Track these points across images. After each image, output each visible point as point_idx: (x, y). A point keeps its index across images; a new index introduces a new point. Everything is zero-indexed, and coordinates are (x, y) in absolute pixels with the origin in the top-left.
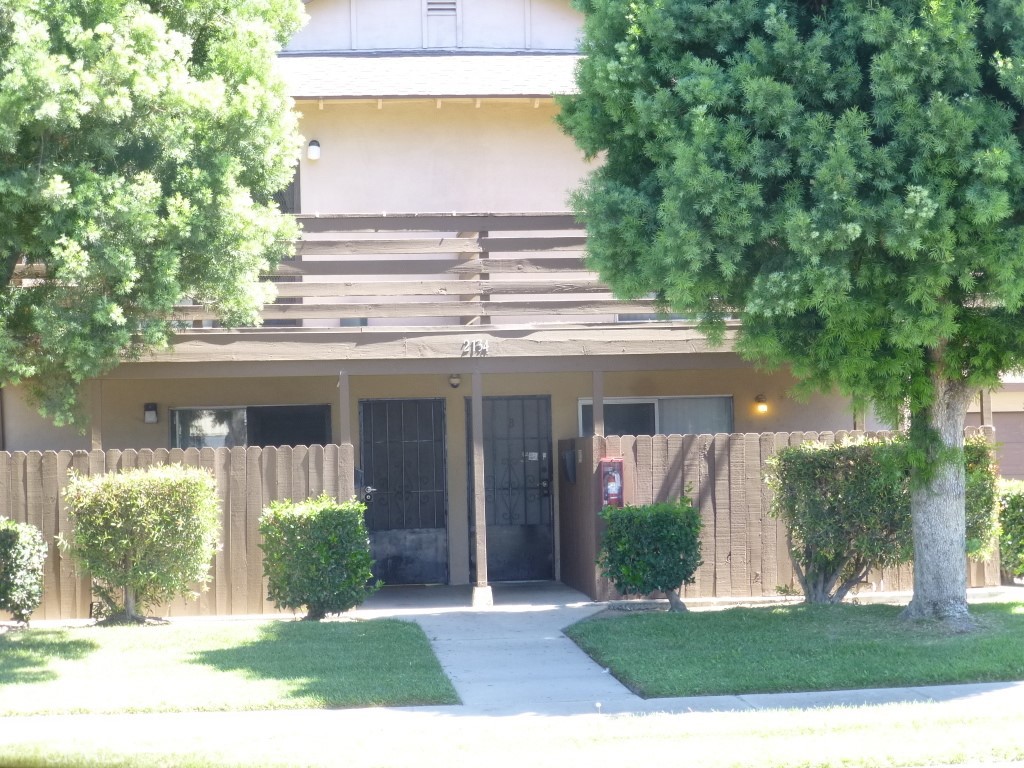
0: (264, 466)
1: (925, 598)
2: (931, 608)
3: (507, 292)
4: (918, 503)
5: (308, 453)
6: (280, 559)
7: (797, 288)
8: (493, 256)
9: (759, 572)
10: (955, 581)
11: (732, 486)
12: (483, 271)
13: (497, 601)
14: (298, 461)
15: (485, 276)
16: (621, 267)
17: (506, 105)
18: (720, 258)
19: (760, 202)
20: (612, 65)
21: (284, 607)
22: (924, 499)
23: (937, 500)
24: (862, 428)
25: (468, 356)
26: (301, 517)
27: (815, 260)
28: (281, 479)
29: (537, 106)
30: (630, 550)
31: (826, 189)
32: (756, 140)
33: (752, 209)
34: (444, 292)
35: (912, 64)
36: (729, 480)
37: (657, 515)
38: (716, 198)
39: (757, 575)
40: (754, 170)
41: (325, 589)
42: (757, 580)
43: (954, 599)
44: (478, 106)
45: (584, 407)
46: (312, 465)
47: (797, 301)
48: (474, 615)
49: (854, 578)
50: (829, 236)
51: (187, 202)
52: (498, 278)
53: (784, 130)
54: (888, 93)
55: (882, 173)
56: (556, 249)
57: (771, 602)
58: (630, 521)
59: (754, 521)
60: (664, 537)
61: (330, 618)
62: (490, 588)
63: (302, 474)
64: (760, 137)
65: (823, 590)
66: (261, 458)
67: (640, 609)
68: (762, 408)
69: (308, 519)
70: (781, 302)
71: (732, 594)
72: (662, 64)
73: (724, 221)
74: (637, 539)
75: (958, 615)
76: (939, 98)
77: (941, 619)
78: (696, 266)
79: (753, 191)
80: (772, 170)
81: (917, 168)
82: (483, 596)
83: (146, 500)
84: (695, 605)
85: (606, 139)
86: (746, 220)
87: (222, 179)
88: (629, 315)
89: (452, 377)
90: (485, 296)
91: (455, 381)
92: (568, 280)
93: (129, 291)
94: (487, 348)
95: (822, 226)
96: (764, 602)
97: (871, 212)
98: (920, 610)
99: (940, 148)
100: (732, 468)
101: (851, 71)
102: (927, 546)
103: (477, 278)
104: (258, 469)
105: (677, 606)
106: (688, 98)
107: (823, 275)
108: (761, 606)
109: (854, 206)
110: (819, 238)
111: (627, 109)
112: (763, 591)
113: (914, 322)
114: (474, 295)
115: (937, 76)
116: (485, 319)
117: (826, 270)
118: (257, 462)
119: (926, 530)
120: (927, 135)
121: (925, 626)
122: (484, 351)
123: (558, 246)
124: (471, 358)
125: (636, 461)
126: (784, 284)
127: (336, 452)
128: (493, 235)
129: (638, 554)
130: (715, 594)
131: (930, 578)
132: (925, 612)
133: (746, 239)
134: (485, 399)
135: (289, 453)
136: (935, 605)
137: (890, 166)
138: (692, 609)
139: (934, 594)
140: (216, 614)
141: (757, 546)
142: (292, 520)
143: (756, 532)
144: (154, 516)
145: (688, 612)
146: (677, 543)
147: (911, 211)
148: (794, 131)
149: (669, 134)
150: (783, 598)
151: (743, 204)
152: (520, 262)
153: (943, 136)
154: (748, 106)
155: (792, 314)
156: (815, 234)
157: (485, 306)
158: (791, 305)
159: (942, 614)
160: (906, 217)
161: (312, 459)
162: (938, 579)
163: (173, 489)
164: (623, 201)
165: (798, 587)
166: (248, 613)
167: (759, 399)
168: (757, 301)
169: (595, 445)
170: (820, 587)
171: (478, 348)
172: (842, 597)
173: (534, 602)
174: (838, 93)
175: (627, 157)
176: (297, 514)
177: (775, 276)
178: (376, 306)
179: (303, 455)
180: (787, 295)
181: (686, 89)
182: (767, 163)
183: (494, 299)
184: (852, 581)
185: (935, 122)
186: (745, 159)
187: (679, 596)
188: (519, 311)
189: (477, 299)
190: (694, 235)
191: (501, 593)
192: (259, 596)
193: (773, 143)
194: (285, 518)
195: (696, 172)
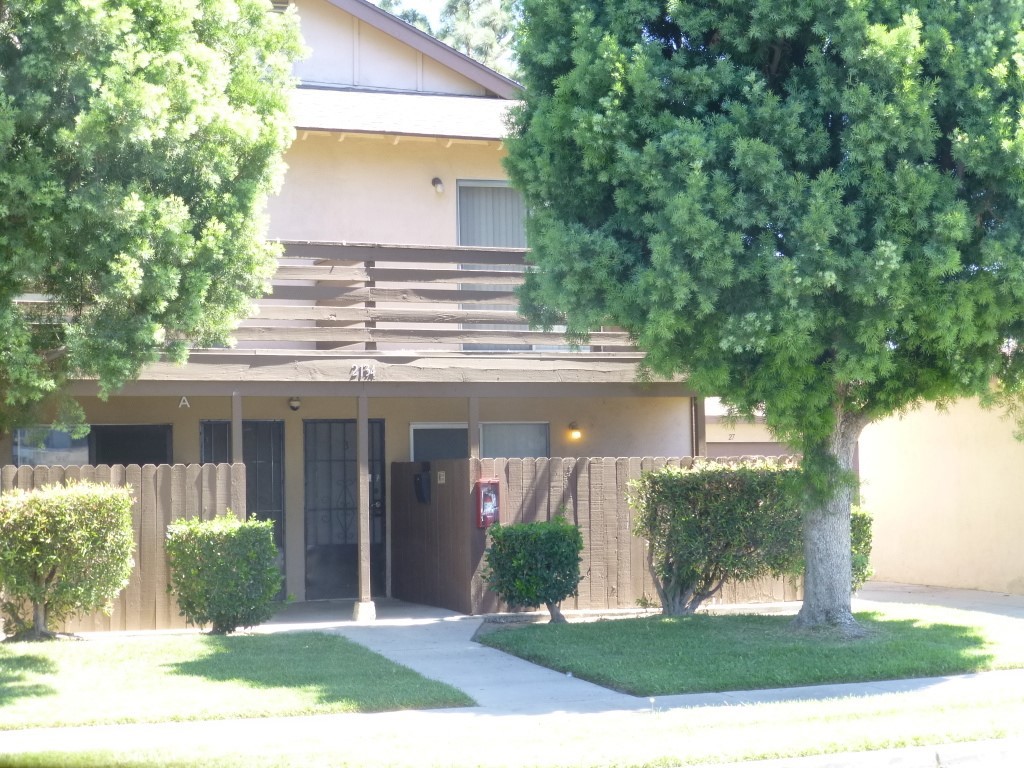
0: (159, 484)
1: (819, 607)
2: (822, 615)
3: (393, 320)
4: (813, 522)
5: (201, 472)
6: (198, 576)
7: (769, 328)
8: (379, 285)
9: (615, 587)
10: (845, 591)
11: (593, 506)
12: (371, 299)
13: (380, 614)
14: (191, 481)
15: (371, 304)
16: (583, 302)
17: (361, 140)
18: (701, 298)
19: (741, 250)
20: (597, 118)
21: (197, 623)
22: (819, 518)
23: (832, 519)
24: (703, 454)
25: (356, 380)
26: (221, 533)
27: (794, 303)
28: (175, 497)
29: (396, 143)
30: (524, 566)
31: (807, 240)
32: (740, 194)
33: (734, 256)
34: (334, 318)
35: (886, 135)
36: (590, 500)
37: (549, 532)
38: (706, 244)
39: (613, 589)
40: (738, 221)
41: (242, 604)
42: (613, 594)
43: (843, 607)
44: (341, 140)
45: (415, 430)
46: (205, 483)
47: (765, 339)
48: (358, 628)
49: (706, 592)
50: (808, 282)
51: (223, 226)
52: (383, 306)
53: (768, 187)
54: (861, 158)
55: (848, 228)
56: (438, 280)
57: (626, 614)
58: (524, 538)
59: (611, 538)
60: (556, 553)
61: (240, 631)
62: (372, 604)
63: (195, 492)
64: (744, 192)
65: (680, 603)
66: (156, 476)
67: (512, 622)
68: (576, 435)
69: (228, 535)
70: (753, 339)
71: (592, 607)
72: (644, 120)
73: (710, 265)
74: (532, 555)
75: (848, 622)
76: (905, 165)
77: (835, 625)
78: (678, 306)
79: (737, 239)
80: (754, 221)
81: (879, 225)
82: (366, 611)
83: (74, 517)
84: (573, 616)
85: (563, 184)
86: (729, 265)
87: (249, 205)
88: (489, 344)
89: (291, 399)
90: (371, 323)
91: (295, 404)
92: (446, 310)
93: (163, 310)
94: (374, 373)
95: (802, 272)
96: (622, 614)
97: (842, 263)
98: (814, 618)
99: (904, 209)
100: (593, 490)
101: (822, 137)
102: (821, 560)
103: (362, 306)
104: (152, 487)
105: (557, 618)
106: (675, 152)
107: (797, 315)
108: (619, 618)
109: (830, 258)
110: (801, 283)
111: (610, 157)
112: (618, 603)
113: (859, 361)
114: (361, 321)
115: (903, 146)
116: (371, 346)
117: (801, 313)
118: (151, 480)
119: (821, 546)
120: (891, 197)
121: (822, 631)
122: (371, 376)
123: (440, 278)
124: (359, 382)
125: (508, 482)
126: (758, 324)
127: (229, 471)
128: (379, 265)
129: (531, 569)
130: (576, 607)
131: (823, 589)
132: (818, 619)
133: (727, 282)
134: (371, 422)
135: (183, 470)
136: (828, 613)
137: (855, 221)
138: (570, 621)
139: (826, 602)
140: (109, 629)
141: (613, 562)
142: (211, 537)
143: (613, 549)
144: (83, 532)
145: (566, 622)
146: (566, 558)
147: (882, 263)
148: (776, 187)
149: (656, 184)
150: (644, 610)
151: (727, 251)
152: (404, 292)
153: (905, 199)
154: (734, 163)
155: (759, 350)
156: (798, 280)
157: (373, 332)
158: (762, 342)
159: (834, 621)
160: (877, 268)
161: (205, 477)
162: (831, 589)
163: (101, 505)
164: (593, 242)
165: (656, 599)
166: (141, 629)
167: (573, 427)
168: (731, 338)
169: (472, 467)
170: (677, 600)
171: (365, 373)
172: (694, 609)
173: (415, 616)
174: (808, 156)
175: (583, 201)
176: (216, 532)
177: (751, 316)
178: (269, 329)
179: (197, 473)
180: (756, 334)
181: (673, 144)
182: (749, 213)
183: (380, 326)
184: (704, 595)
185: (901, 187)
186: (731, 211)
187: (559, 607)
188: (404, 339)
189: (362, 326)
190: (686, 276)
191: (383, 609)
192: (152, 612)
193: (754, 197)
194: (203, 535)
195: (692, 221)
